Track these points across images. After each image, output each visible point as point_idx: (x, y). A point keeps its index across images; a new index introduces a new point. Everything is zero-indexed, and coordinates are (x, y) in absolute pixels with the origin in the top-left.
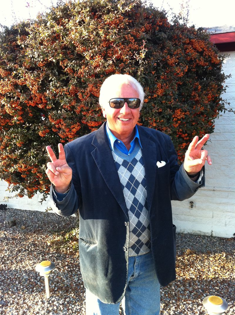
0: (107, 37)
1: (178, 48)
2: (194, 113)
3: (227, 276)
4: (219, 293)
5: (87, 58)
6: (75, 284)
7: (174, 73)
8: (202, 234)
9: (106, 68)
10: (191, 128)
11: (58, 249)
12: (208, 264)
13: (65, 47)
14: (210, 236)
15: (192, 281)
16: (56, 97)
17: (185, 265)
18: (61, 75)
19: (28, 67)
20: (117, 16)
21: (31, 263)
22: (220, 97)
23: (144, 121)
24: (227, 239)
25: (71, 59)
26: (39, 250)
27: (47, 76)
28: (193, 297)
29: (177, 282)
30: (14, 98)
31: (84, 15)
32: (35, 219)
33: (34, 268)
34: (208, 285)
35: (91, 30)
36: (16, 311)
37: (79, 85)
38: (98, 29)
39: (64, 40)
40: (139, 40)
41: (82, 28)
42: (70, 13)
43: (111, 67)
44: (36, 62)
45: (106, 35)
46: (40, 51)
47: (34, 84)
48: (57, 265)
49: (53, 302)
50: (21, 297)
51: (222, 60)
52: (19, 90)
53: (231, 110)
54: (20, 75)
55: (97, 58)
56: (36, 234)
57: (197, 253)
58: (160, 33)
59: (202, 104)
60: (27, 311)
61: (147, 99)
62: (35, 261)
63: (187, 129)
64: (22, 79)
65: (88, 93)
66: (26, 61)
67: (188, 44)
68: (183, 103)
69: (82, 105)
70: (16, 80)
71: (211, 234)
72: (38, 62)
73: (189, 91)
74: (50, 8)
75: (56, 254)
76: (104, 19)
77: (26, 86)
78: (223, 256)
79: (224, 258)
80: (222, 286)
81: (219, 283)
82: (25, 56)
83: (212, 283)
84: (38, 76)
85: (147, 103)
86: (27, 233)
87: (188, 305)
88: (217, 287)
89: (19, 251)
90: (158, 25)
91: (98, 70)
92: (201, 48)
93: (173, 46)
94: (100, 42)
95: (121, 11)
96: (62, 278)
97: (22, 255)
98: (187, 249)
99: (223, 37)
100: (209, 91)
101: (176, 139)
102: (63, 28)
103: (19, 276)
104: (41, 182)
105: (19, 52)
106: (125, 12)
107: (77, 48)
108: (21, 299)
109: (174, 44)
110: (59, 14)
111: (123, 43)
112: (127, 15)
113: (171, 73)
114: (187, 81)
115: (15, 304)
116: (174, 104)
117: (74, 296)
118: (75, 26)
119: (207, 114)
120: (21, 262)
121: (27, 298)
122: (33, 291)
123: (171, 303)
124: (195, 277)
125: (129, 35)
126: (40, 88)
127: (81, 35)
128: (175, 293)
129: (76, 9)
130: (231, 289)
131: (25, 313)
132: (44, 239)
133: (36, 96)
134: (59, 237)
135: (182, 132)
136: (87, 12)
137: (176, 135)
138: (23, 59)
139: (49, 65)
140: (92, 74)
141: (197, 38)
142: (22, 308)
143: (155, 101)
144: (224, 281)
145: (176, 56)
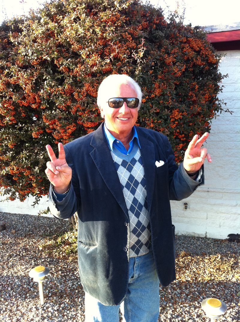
0: (104, 34)
1: (175, 47)
2: (191, 113)
3: (223, 278)
4: (216, 296)
5: (83, 56)
6: (69, 290)
7: (172, 73)
8: (196, 236)
9: (103, 66)
10: (188, 129)
11: (50, 254)
12: (204, 266)
13: (60, 45)
14: (204, 238)
15: (188, 284)
16: (51, 97)
17: (181, 267)
18: (56, 74)
19: (21, 65)
20: (114, 14)
21: (23, 269)
22: (217, 97)
23: (141, 122)
24: (221, 240)
25: (66, 57)
26: (30, 255)
27: (42, 75)
28: (190, 299)
29: (173, 285)
30: (6, 97)
31: (79, 11)
32: (25, 223)
33: (26, 274)
34: (204, 287)
35: (88, 27)
36: (9, 318)
37: (74, 84)
38: (95, 27)
39: (59, 37)
40: (136, 38)
41: (78, 25)
42: (65, 10)
43: (108, 66)
44: (30, 60)
45: (102, 33)
46: (34, 48)
47: (28, 83)
48: (50, 270)
49: (48, 308)
50: (14, 304)
51: (219, 60)
52: (11, 89)
53: (228, 111)
54: (12, 73)
55: (93, 57)
56: (27, 239)
57: (192, 255)
58: (157, 31)
59: (200, 104)
60: (20, 319)
61: (145, 99)
62: (27, 266)
63: (184, 129)
64: (15, 78)
65: (84, 93)
66: (19, 59)
67: (185, 43)
68: (180, 103)
69: (78, 105)
70: (8, 78)
71: (205, 236)
72: (32, 61)
73: (186, 91)
74: (43, 4)
75: (49, 259)
76: (101, 16)
77: (18, 85)
78: (218, 258)
79: (220, 259)
80: (218, 288)
81: (215, 285)
82: (18, 54)
83: (208, 285)
84: (32, 75)
85: (145, 103)
86: (18, 237)
87: (185, 308)
88: (213, 289)
89: (10, 256)
90: (154, 23)
91: (95, 68)
92: (198, 47)
93: (170, 45)
94: (97, 40)
95: (118, 8)
96: (55, 283)
97: (13, 261)
98: (181, 251)
99: (219, 36)
100: (206, 91)
101: (173, 140)
102: (58, 25)
103: (11, 282)
104: (34, 185)
105: (11, 50)
106: (122, 9)
107: (72, 46)
108: (14, 306)
109: (171, 43)
110: (53, 10)
111: (120, 42)
112: (124, 12)
113: (168, 72)
114: (184, 80)
115: (8, 312)
116: (172, 104)
117: (68, 302)
118: (71, 23)
119: (204, 114)
120: (13, 267)
121: (20, 305)
122: (26, 298)
123: (167, 307)
124: (191, 279)
125: (126, 33)
126: (34, 87)
127: (76, 33)
128: (171, 297)
129: (71, 5)
130: (228, 291)
131: (19, 320)
132: (35, 243)
133: (29, 96)
134: (51, 241)
135: (180, 133)
136: (83, 9)
137: (173, 136)
138: (16, 57)
139: (43, 63)
140: (88, 73)
141: (194, 37)
142: (15, 315)
143: (152, 102)
144: (220, 283)
145: (173, 55)
